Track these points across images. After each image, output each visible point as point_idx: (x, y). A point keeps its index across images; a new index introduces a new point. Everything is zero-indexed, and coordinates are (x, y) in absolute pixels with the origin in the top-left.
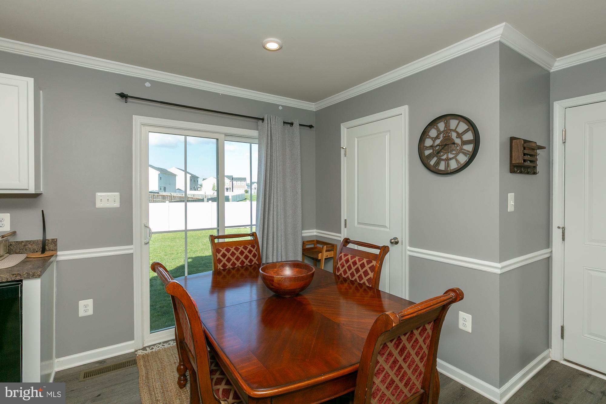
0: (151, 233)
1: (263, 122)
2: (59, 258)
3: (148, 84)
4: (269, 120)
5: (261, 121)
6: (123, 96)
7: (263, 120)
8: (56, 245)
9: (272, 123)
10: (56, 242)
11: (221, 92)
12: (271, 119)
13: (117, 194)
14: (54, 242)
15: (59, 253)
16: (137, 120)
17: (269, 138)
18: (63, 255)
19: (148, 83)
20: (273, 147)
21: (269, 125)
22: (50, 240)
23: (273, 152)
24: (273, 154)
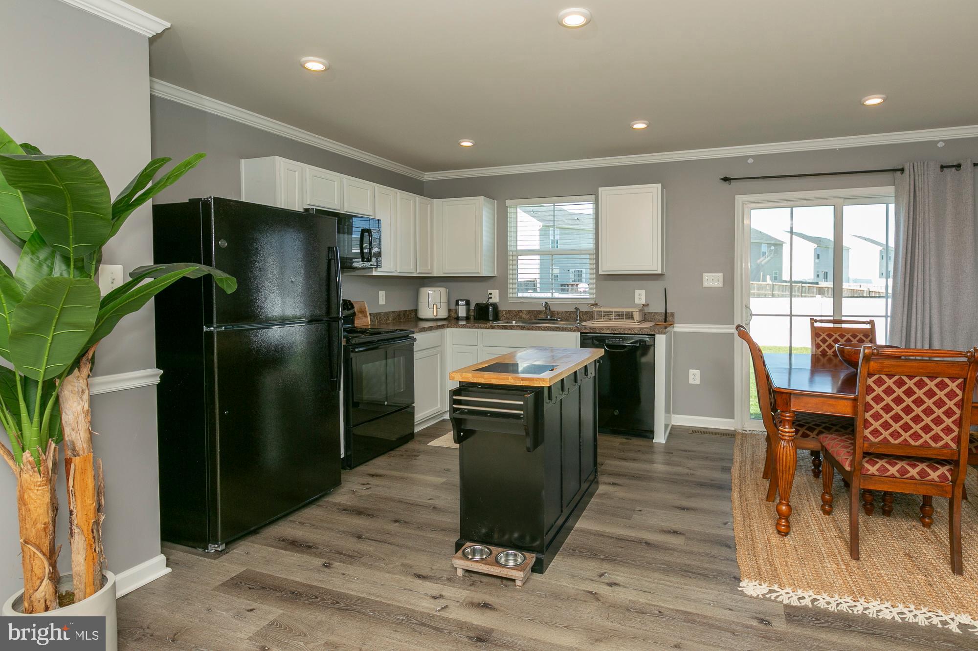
0: (752, 315)
1: (902, 173)
2: (676, 329)
3: (750, 161)
4: (912, 170)
5: (899, 173)
6: (726, 179)
7: (902, 170)
8: (674, 318)
9: (916, 174)
10: (674, 315)
11: (837, 147)
12: (916, 168)
13: (720, 275)
14: (673, 314)
15: (676, 325)
16: (740, 199)
17: (912, 195)
18: (679, 328)
19: (750, 159)
20: (918, 207)
21: (912, 177)
22: (670, 313)
23: (916, 215)
24: (918, 217)
